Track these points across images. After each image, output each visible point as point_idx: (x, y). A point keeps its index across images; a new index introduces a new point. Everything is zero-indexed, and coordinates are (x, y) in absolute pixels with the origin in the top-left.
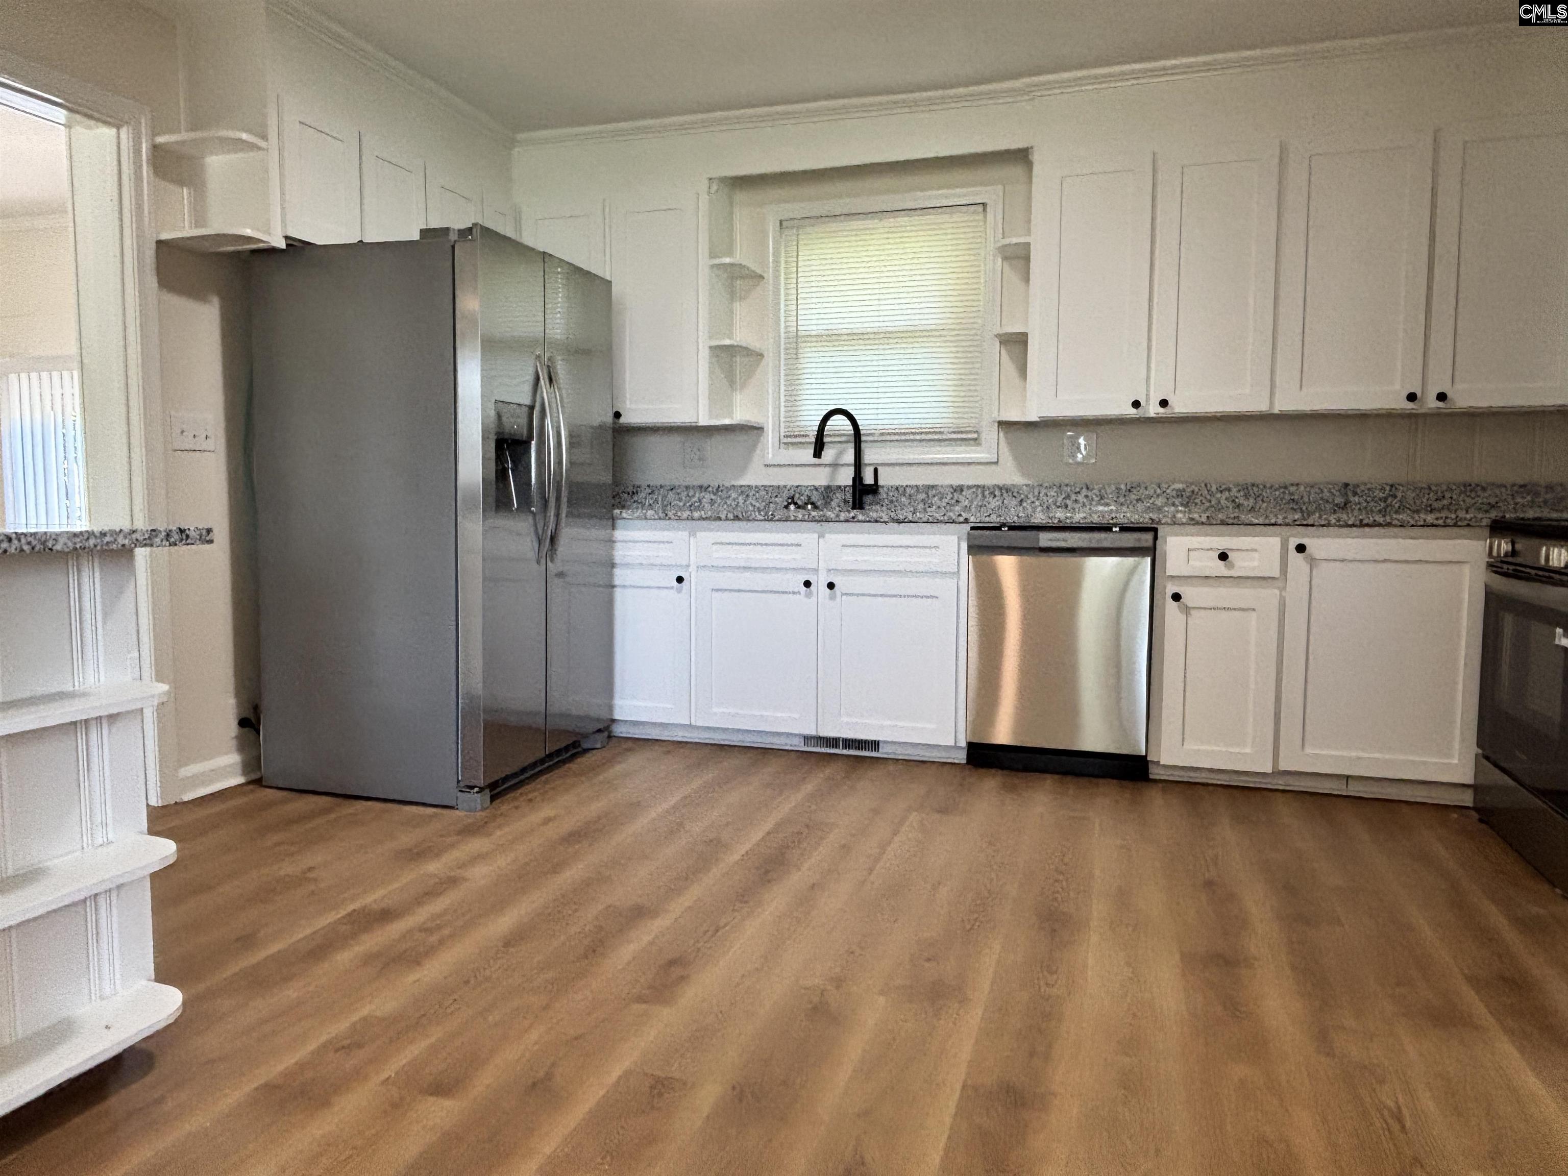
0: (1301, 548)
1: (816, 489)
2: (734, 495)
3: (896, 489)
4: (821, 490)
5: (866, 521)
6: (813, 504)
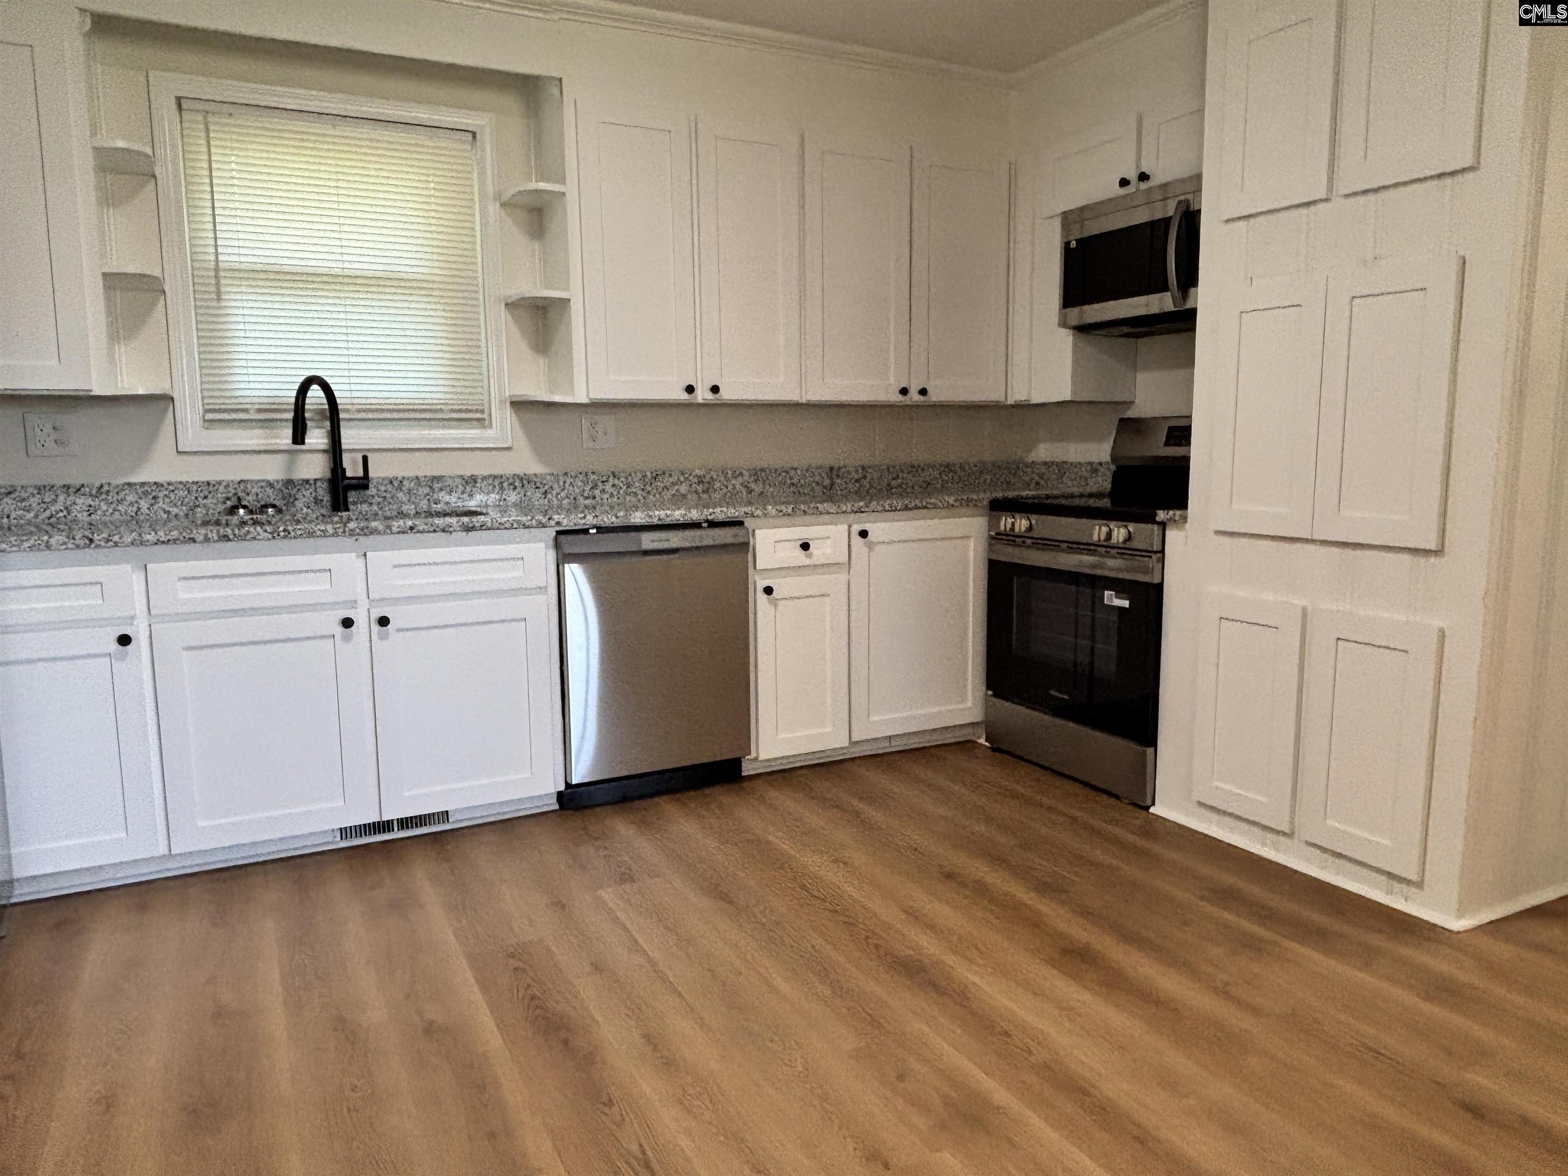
0: (864, 534)
1: (271, 485)
2: (130, 498)
3: (391, 482)
4: (280, 486)
5: (429, 532)
6: (274, 506)
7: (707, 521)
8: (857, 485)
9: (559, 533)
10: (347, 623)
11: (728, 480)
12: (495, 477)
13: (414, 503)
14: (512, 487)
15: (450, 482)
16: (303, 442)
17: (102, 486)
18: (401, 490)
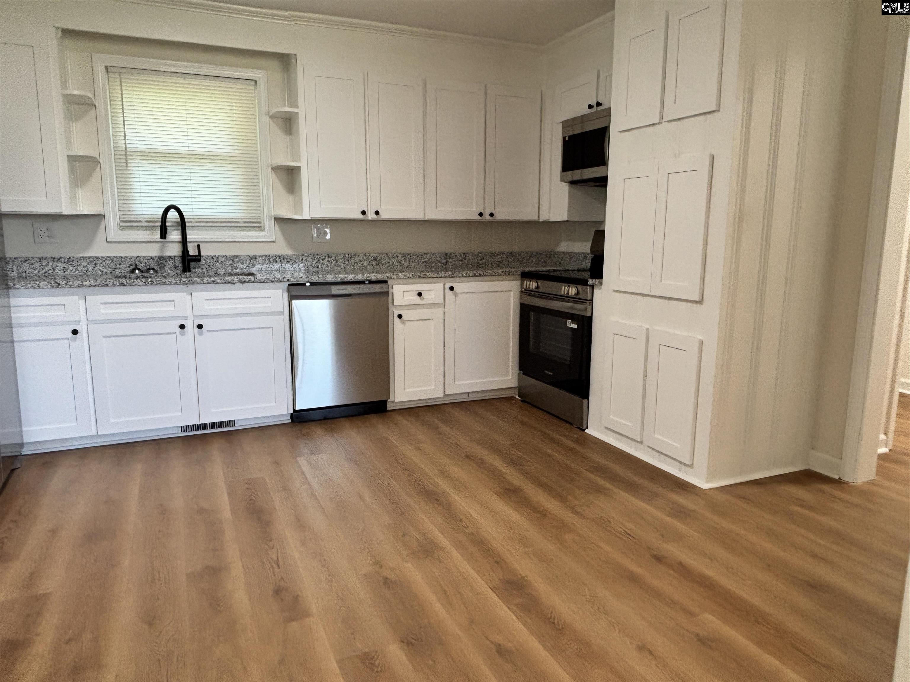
0: (452, 289)
1: (152, 258)
2: (84, 264)
3: (213, 258)
4: (157, 259)
5: (222, 283)
6: (153, 269)
7: (367, 280)
8: (461, 263)
9: (289, 285)
10: (182, 327)
11: (390, 259)
12: (266, 256)
13: (224, 268)
14: (275, 261)
15: (242, 258)
16: (165, 238)
17: (70, 258)
18: (218, 262)
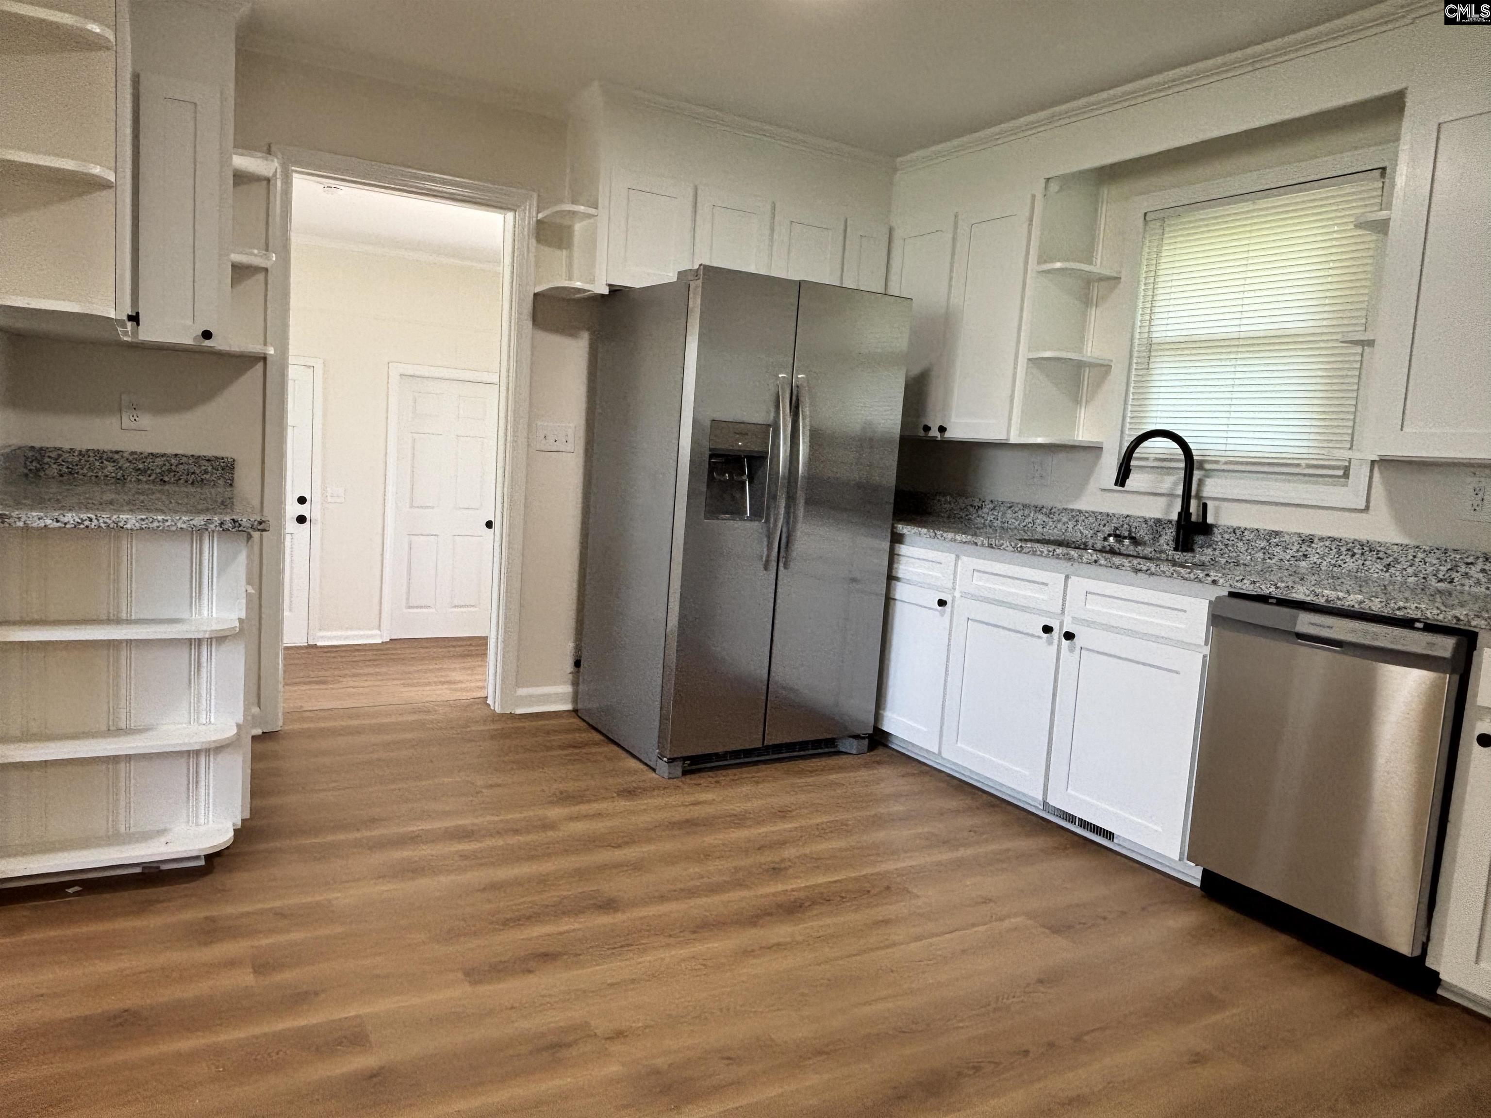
2: (1065, 519)
3: (1234, 532)
4: (1151, 523)
9: (1229, 594)
10: (1048, 629)
16: (1123, 484)
17: (1054, 507)
